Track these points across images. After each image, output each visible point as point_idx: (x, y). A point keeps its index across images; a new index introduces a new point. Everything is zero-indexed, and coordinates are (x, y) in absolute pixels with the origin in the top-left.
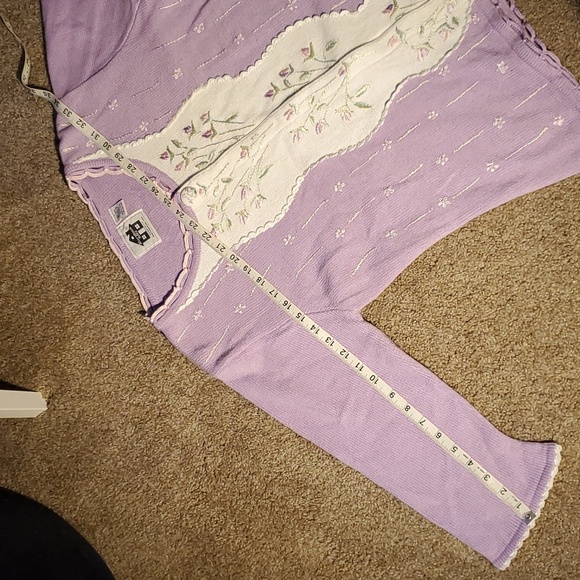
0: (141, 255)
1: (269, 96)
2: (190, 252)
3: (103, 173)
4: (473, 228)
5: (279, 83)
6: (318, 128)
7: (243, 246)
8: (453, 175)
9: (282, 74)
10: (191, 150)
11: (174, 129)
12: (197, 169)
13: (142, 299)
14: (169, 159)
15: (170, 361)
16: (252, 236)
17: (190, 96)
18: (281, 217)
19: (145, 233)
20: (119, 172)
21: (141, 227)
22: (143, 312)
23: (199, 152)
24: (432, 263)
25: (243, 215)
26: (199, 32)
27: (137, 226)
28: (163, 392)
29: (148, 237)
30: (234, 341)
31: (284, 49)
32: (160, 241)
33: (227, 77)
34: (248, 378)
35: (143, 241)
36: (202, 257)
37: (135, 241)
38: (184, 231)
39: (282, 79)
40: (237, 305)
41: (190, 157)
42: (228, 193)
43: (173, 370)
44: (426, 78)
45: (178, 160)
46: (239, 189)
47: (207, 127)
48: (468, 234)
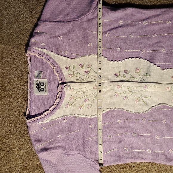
0: (37, 95)
1: (116, 75)
2: (55, 106)
3: (41, 58)
4: (152, 164)
5: (122, 73)
6: (125, 97)
7: (74, 117)
8: (158, 145)
9: (125, 71)
10: (77, 73)
11: (76, 62)
12: (75, 81)
13: (28, 110)
14: (68, 70)
15: (24, 136)
16: (80, 116)
17: (89, 55)
18: (94, 117)
19: (43, 89)
20: (47, 62)
21: (43, 85)
22: (25, 114)
23: (80, 76)
24: (132, 166)
25: (81, 107)
26: (107, 36)
27: (42, 84)
28: (15, 144)
29: (43, 91)
30: (51, 146)
31: (131, 64)
32: (47, 95)
33: (106, 58)
34: (48, 161)
35: (41, 91)
36: (58, 110)
37: (38, 89)
38: (57, 97)
39: (124, 73)
40: (60, 135)
41: (76, 75)
42: (81, 96)
43: (23, 140)
44: (170, 108)
45: (71, 73)
46: (86, 98)
47: (88, 69)
48: (150, 165)
